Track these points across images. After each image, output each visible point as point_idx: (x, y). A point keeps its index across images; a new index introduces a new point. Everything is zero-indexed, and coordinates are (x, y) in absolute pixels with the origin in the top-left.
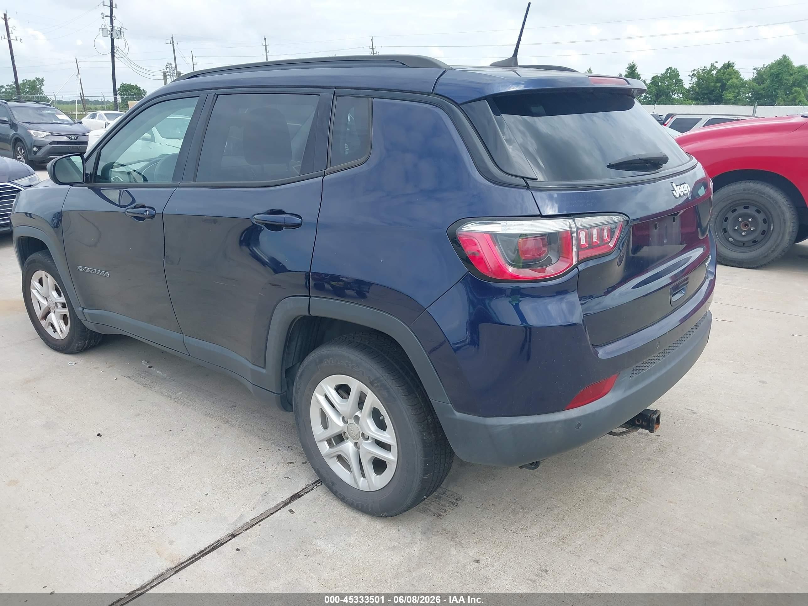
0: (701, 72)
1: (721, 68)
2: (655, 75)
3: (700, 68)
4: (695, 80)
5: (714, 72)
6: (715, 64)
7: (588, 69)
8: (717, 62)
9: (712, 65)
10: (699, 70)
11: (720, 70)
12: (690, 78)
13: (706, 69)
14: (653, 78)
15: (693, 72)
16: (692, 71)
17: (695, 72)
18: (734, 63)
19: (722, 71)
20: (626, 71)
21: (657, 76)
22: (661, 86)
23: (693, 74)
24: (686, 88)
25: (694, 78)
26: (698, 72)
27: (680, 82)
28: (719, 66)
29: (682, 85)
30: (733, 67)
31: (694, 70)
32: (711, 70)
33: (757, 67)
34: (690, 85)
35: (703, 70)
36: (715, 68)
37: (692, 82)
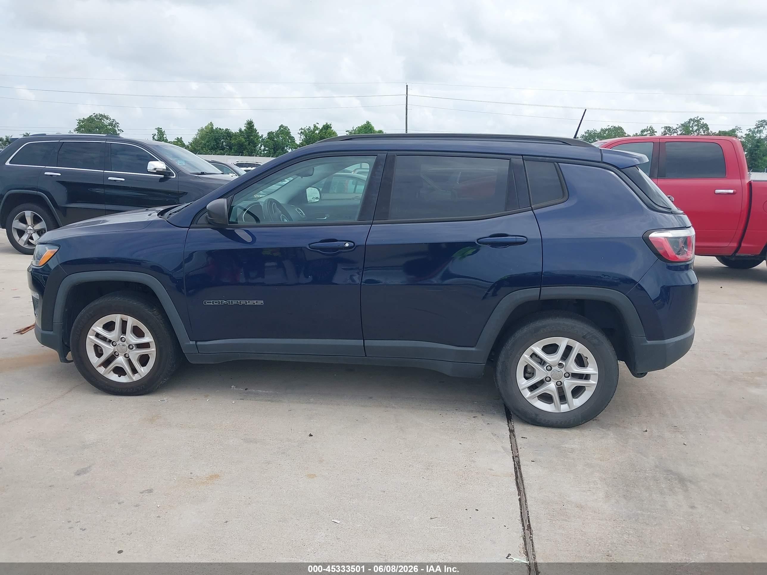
0: (307, 131)
1: (322, 129)
2: (270, 131)
3: (306, 127)
4: (303, 137)
5: (317, 132)
6: (317, 125)
7: (210, 123)
8: (318, 124)
9: (315, 126)
10: (306, 129)
11: (321, 130)
12: (299, 136)
13: (310, 129)
14: (268, 133)
15: (301, 131)
16: (300, 129)
17: (303, 131)
18: (331, 125)
19: (324, 131)
20: (245, 126)
21: (272, 132)
22: (277, 141)
23: (301, 133)
24: (297, 143)
25: (302, 136)
26: (305, 131)
27: (292, 139)
28: (320, 126)
29: (294, 142)
30: (331, 128)
31: (302, 129)
32: (315, 130)
33: (349, 130)
34: (300, 142)
35: (309, 129)
36: (317, 129)
37: (301, 139)
